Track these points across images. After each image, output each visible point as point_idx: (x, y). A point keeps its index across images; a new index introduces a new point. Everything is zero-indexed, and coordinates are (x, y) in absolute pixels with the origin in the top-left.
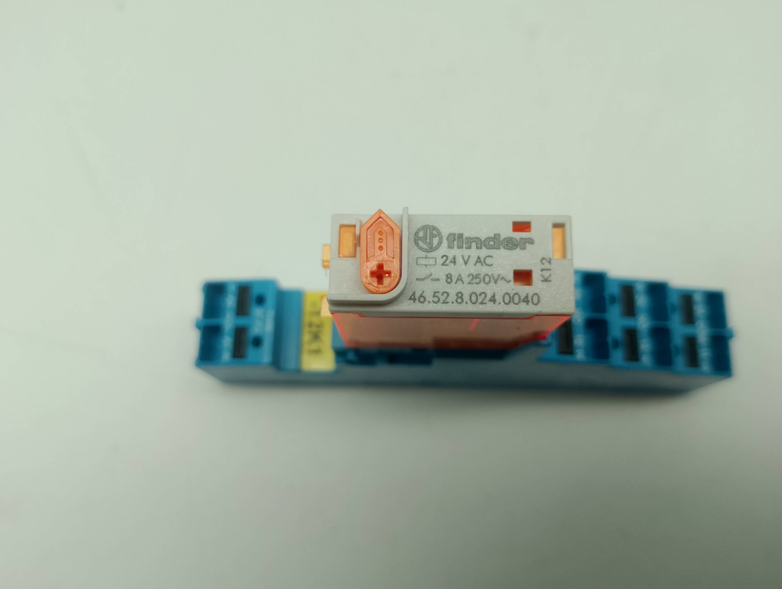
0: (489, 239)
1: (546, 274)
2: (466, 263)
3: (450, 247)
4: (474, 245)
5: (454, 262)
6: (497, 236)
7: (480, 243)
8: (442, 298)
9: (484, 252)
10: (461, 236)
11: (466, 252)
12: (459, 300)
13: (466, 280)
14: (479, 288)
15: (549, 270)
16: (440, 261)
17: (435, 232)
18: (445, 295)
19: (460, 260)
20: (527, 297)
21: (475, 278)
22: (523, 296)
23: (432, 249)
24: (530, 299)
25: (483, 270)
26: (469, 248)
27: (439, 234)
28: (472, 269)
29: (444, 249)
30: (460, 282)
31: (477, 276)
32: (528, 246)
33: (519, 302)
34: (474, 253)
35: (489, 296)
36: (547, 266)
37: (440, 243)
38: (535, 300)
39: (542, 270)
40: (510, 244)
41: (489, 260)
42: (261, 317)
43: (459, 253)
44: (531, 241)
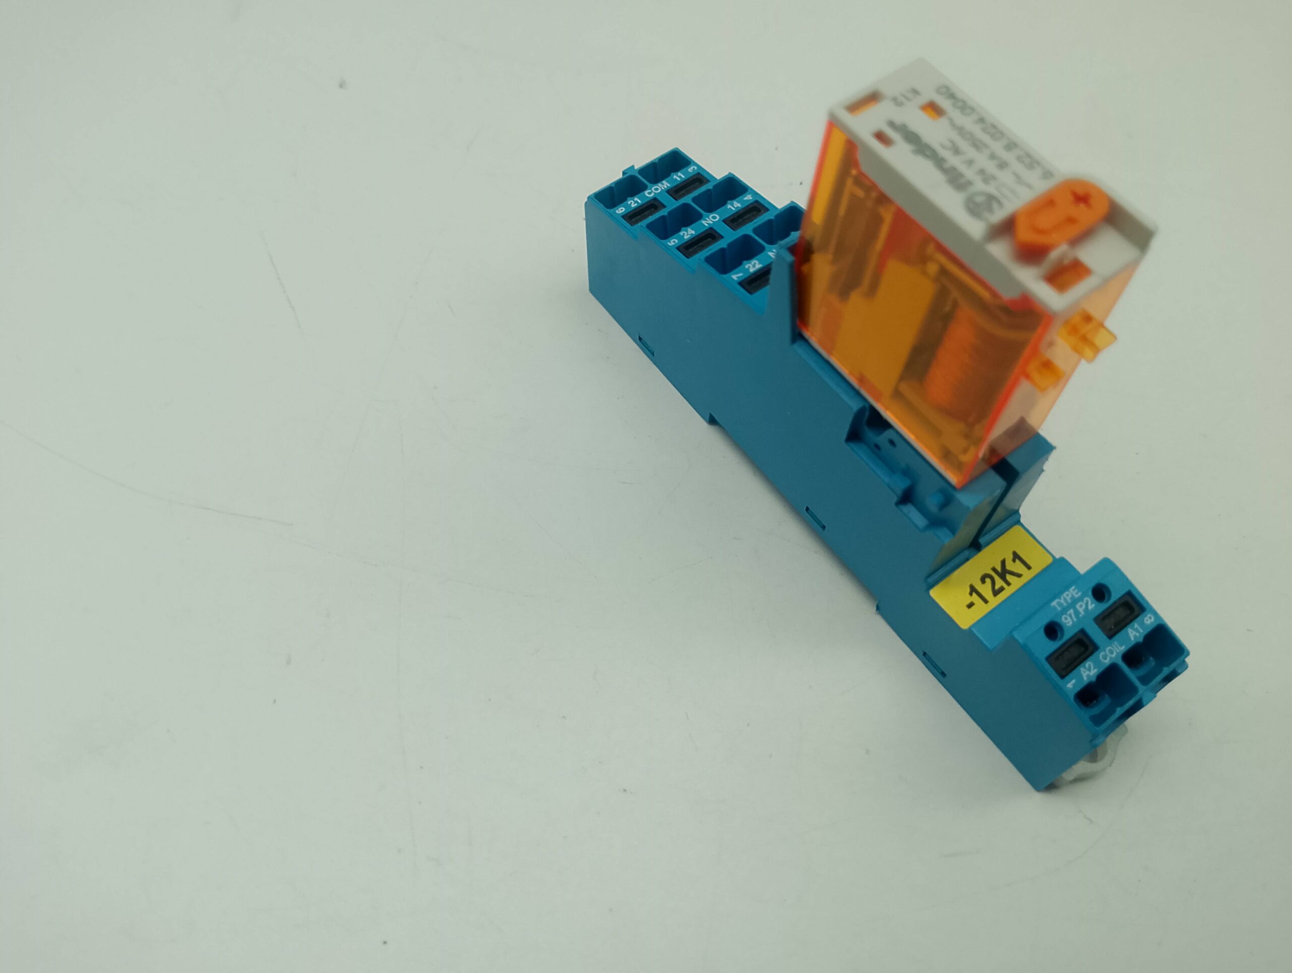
0: (926, 156)
1: (909, 95)
2: (971, 161)
3: (970, 183)
4: (947, 166)
5: (982, 172)
6: (915, 152)
7: (939, 162)
9: (944, 153)
10: (949, 182)
11: (963, 169)
13: (987, 151)
14: (986, 138)
15: (903, 96)
16: (994, 183)
19: (975, 168)
20: (948, 98)
21: (977, 145)
22: (951, 101)
23: (991, 198)
24: (949, 95)
25: (963, 145)
26: (954, 168)
27: (969, 200)
28: (970, 152)
29: (979, 185)
30: (996, 155)
31: (974, 147)
32: (898, 123)
33: (960, 101)
34: (953, 161)
35: (982, 126)
36: (901, 99)
38: (946, 90)
39: (909, 99)
41: (949, 144)
42: (1071, 611)
43: (969, 173)
44: (892, 124)
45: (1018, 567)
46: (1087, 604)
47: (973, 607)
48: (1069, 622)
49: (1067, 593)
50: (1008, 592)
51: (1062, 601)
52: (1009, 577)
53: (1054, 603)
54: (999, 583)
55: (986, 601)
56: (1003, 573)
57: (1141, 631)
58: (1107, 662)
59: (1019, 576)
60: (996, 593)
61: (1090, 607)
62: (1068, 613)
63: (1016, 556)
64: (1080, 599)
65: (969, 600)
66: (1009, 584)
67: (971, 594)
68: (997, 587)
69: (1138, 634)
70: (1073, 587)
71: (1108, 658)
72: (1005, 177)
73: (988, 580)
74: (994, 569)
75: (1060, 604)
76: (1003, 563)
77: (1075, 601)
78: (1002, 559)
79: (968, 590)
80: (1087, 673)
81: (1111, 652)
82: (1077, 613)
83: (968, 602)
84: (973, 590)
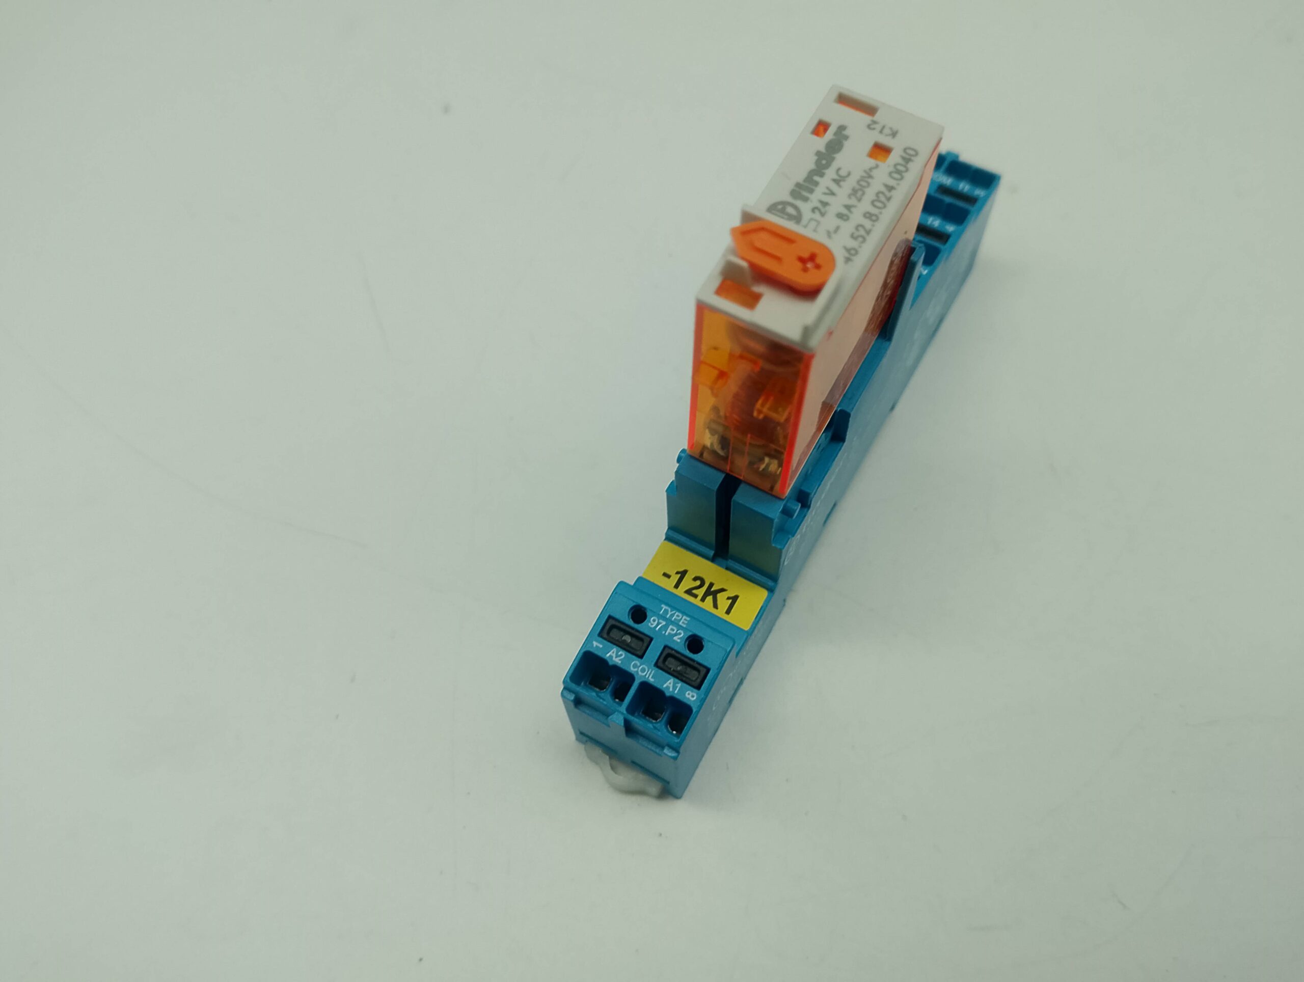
0: (818, 163)
1: (887, 131)
2: (832, 194)
3: (806, 199)
4: (816, 178)
5: (825, 204)
6: (818, 153)
7: (818, 172)
8: (862, 232)
9: (830, 173)
10: (798, 185)
11: (820, 190)
12: (874, 218)
13: (853, 201)
14: (870, 194)
15: (884, 127)
16: (817, 216)
17: (780, 207)
18: (860, 228)
19: (826, 199)
20: (903, 158)
21: (857, 193)
22: (901, 161)
24: (907, 157)
25: (850, 184)
26: (816, 184)
27: (785, 204)
28: (843, 191)
29: (805, 208)
30: (853, 209)
31: (854, 192)
32: (846, 132)
33: (905, 167)
34: (825, 182)
35: (883, 189)
36: (878, 127)
37: (796, 208)
38: (912, 152)
39: (881, 132)
40: (835, 147)
41: (843, 173)
42: (664, 623)
43: (817, 195)
44: (842, 128)
45: (723, 602)
46: (676, 635)
47: (666, 579)
48: (652, 624)
49: (680, 615)
50: (697, 602)
51: (670, 614)
52: (710, 599)
53: (664, 607)
54: (701, 592)
55: (677, 586)
56: (712, 593)
57: (676, 692)
58: (632, 670)
59: (715, 606)
60: (689, 592)
61: (675, 638)
62: (661, 621)
63: (734, 599)
64: (680, 627)
65: (671, 572)
66: (703, 600)
67: (677, 573)
68: (695, 591)
69: (671, 689)
70: (688, 619)
71: (636, 670)
72: (831, 221)
73: (698, 583)
74: (711, 585)
75: (666, 611)
76: (722, 590)
77: (676, 623)
78: (725, 588)
79: (681, 570)
80: (614, 655)
81: (643, 670)
82: (665, 628)
83: (668, 573)
84: (683, 574)
